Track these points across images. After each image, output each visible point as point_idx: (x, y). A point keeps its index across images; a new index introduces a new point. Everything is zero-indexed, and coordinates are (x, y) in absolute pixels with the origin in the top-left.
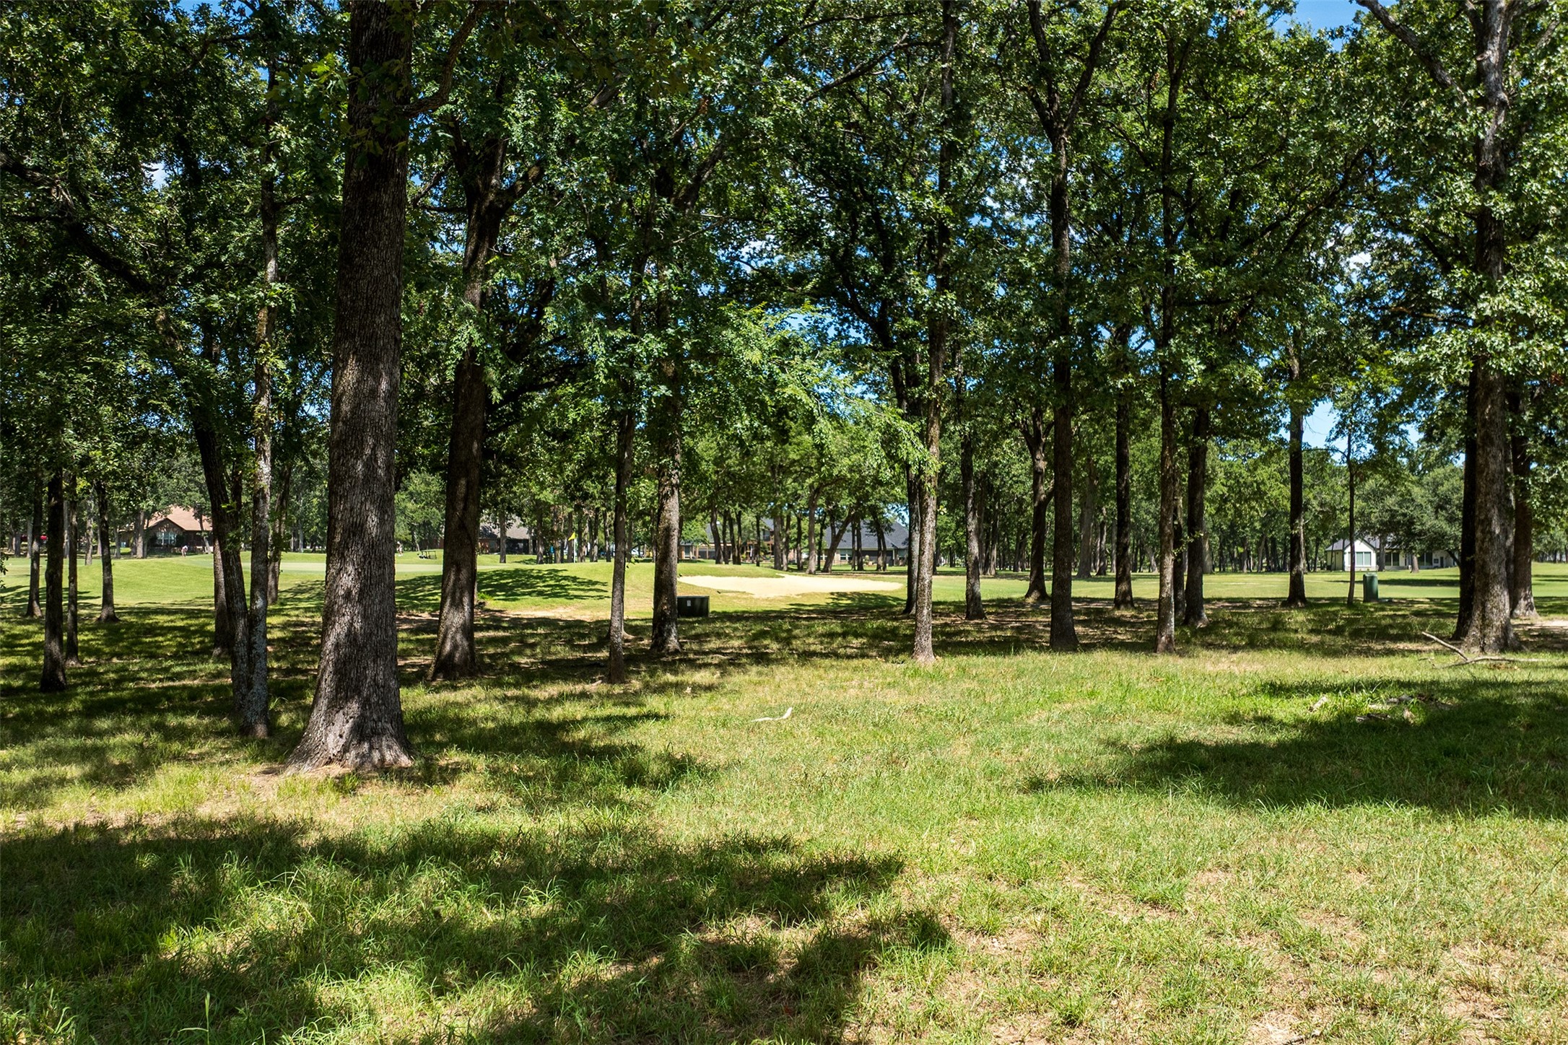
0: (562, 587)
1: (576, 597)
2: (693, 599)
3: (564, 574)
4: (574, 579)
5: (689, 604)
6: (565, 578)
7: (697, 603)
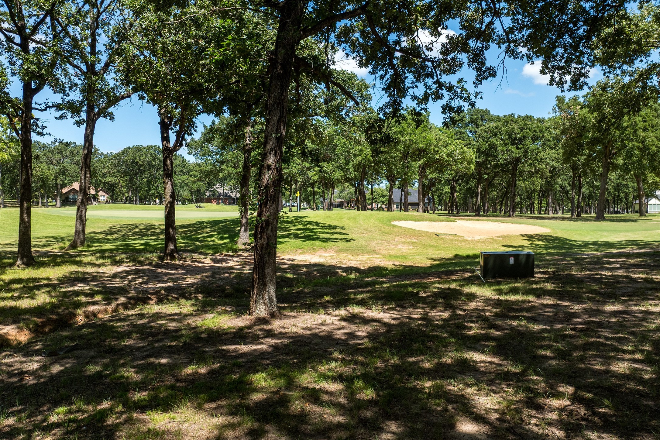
3: (308, 219)
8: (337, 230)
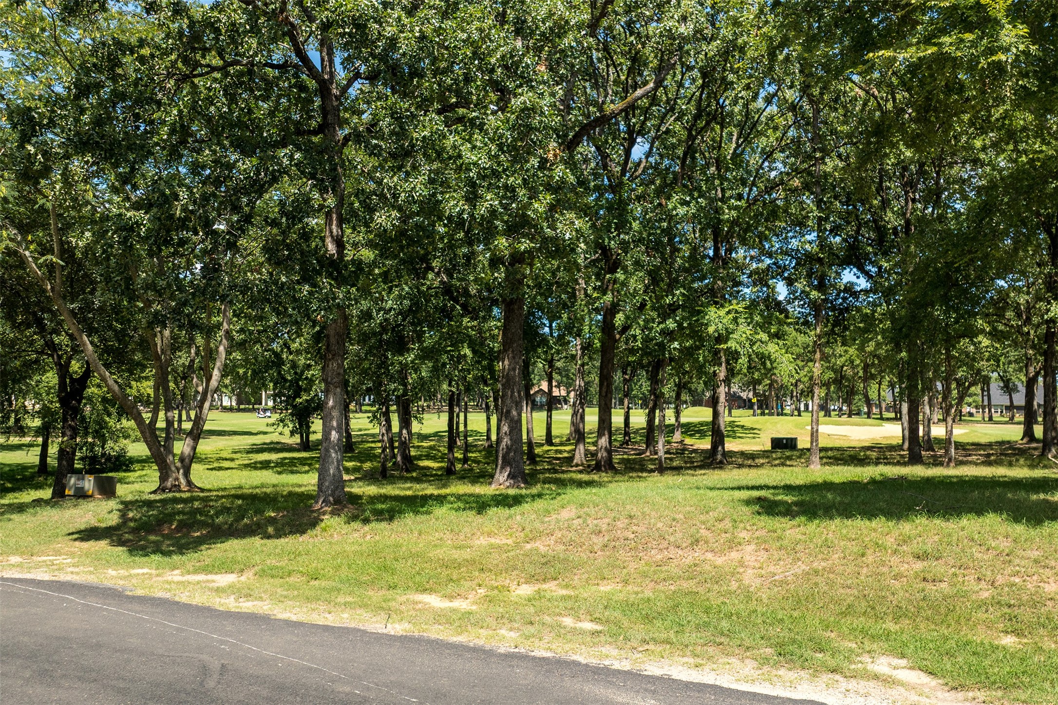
0: (734, 431)
1: (739, 437)
2: (787, 439)
3: (738, 424)
4: (743, 426)
5: (785, 441)
6: (737, 426)
7: (789, 442)
8: (755, 431)
